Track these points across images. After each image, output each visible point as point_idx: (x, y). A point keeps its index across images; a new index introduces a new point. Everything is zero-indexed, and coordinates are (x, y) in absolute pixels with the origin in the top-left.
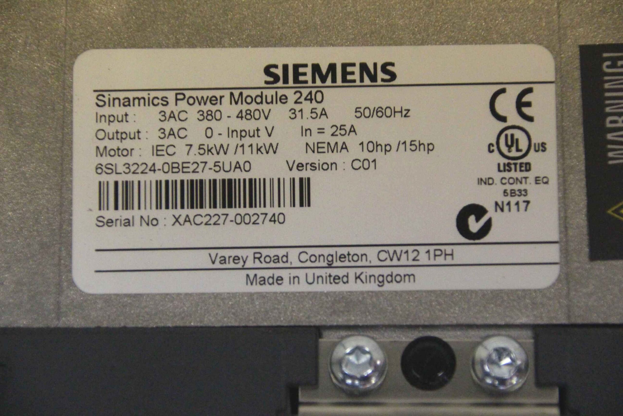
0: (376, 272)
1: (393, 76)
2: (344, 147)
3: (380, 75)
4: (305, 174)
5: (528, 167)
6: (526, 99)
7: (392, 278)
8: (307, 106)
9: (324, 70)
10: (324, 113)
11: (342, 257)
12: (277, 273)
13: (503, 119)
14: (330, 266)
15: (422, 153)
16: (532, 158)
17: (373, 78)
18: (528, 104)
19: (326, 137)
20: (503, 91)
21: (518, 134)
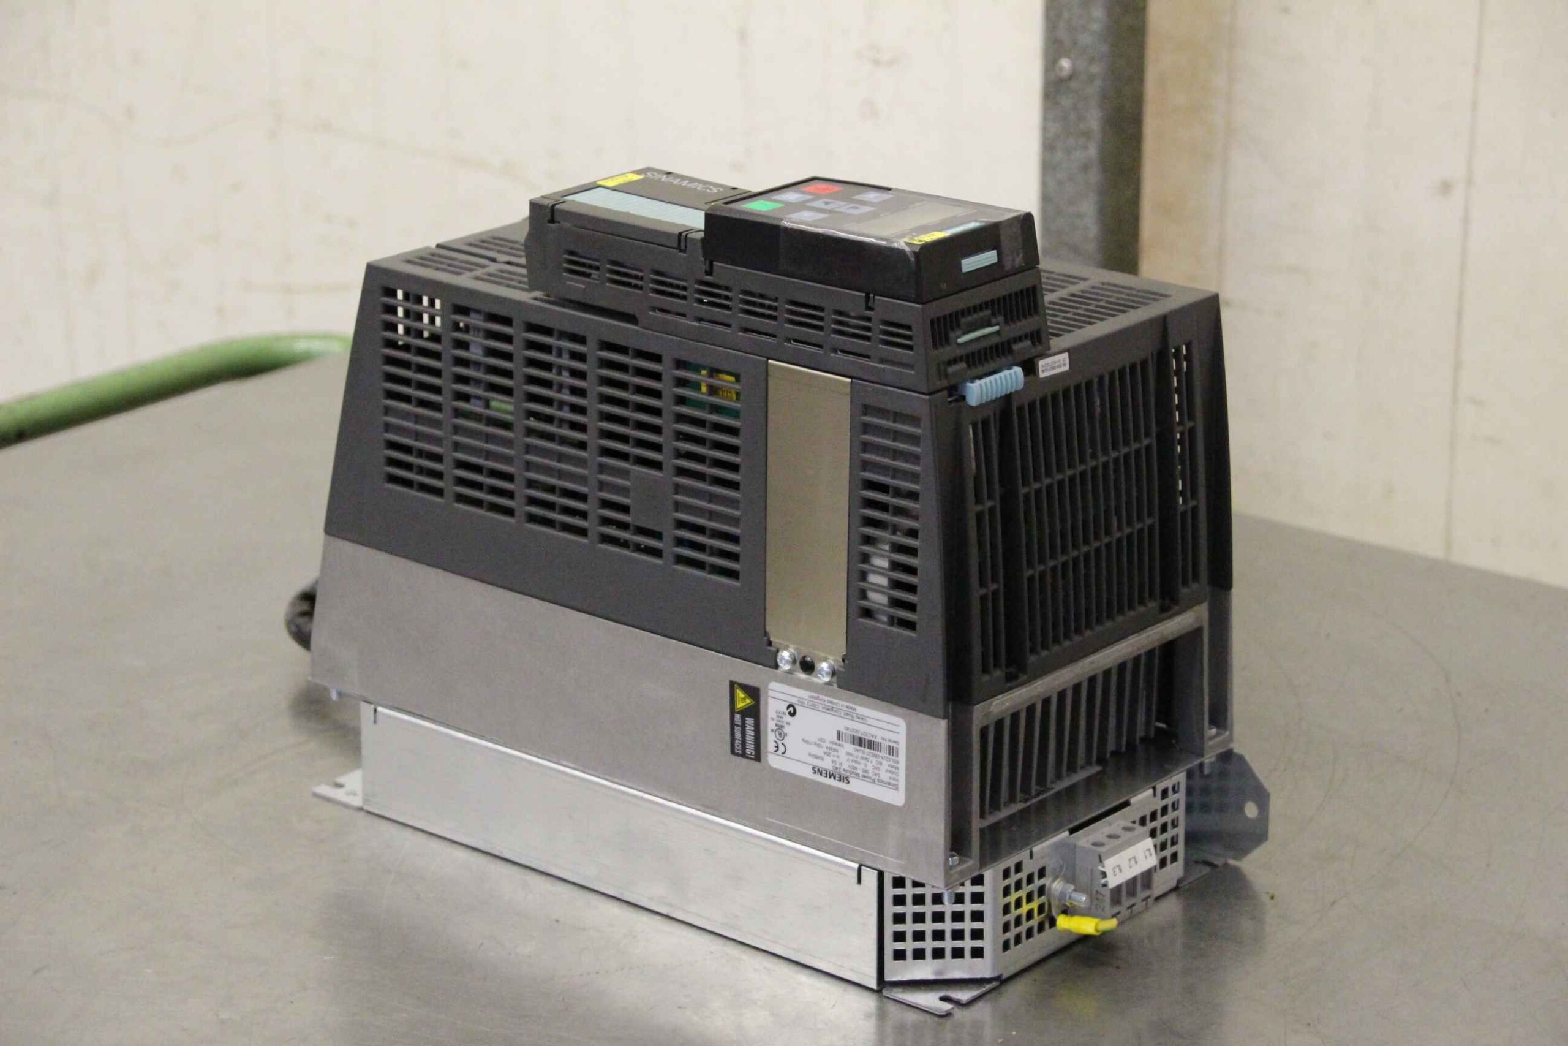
0: (819, 701)
1: (813, 768)
2: (827, 748)
3: (816, 770)
4: (838, 742)
5: (776, 725)
6: (776, 749)
7: (815, 698)
8: (838, 766)
9: (832, 777)
10: (833, 762)
11: (828, 709)
12: (847, 709)
13: (783, 744)
14: (832, 708)
15: (806, 739)
16: (775, 728)
17: (819, 770)
18: (776, 747)
19: (833, 753)
20: (783, 753)
21: (778, 737)
